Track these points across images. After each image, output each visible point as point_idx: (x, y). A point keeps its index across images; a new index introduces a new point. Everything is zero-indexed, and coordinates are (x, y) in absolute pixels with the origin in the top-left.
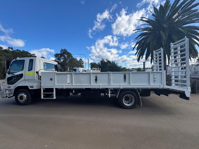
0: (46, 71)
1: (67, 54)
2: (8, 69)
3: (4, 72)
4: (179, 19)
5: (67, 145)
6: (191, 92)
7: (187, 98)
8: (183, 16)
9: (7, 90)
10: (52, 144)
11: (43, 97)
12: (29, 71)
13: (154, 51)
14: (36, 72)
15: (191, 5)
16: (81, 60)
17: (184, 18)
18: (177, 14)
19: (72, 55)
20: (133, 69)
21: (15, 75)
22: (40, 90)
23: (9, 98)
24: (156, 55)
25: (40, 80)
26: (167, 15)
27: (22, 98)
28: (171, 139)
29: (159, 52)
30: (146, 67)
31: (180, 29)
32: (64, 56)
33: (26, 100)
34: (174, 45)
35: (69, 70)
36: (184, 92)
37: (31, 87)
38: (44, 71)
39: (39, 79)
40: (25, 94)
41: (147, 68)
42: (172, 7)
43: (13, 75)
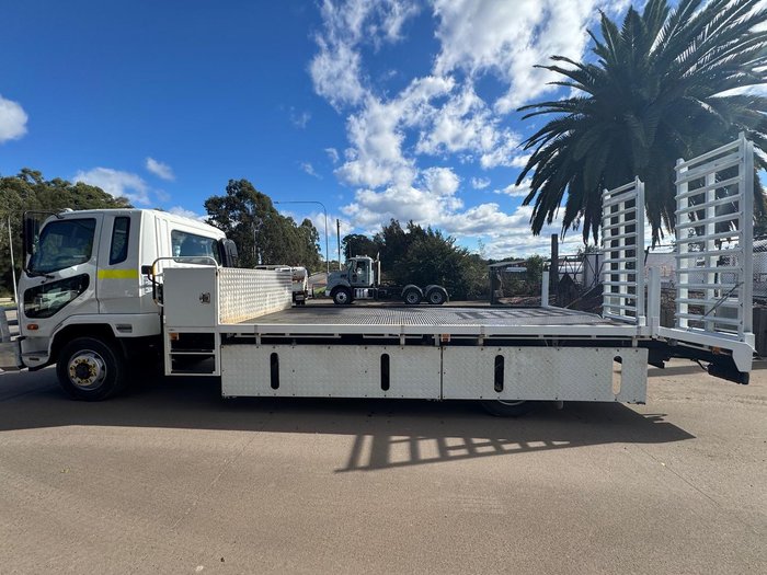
0: (181, 265)
1: (253, 202)
2: (29, 257)
3: (5, 266)
4: (698, 67)
5: (286, 564)
6: (754, 354)
7: (742, 378)
8: (716, 56)
9: (23, 338)
10: (222, 560)
11: (170, 370)
12: (112, 262)
13: (606, 191)
14: (143, 267)
15: (750, 14)
16: (307, 223)
17: (720, 62)
18: (692, 49)
19: (274, 206)
20: (508, 260)
21: (56, 280)
22: (159, 339)
23: (31, 369)
24: (615, 208)
25: (161, 299)
26: (653, 49)
27: (84, 370)
28: (696, 539)
29: (629, 196)
30: (562, 253)
31: (705, 106)
32: (242, 208)
33: (101, 380)
34: (689, 168)
35: (260, 262)
36: (731, 352)
37: (120, 328)
38: (173, 264)
39: (154, 298)
40: (96, 357)
41: (566, 259)
42: (673, 20)
43: (49, 281)
